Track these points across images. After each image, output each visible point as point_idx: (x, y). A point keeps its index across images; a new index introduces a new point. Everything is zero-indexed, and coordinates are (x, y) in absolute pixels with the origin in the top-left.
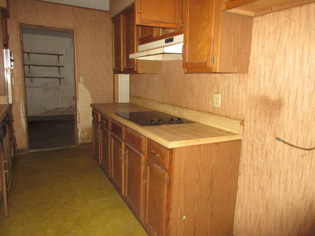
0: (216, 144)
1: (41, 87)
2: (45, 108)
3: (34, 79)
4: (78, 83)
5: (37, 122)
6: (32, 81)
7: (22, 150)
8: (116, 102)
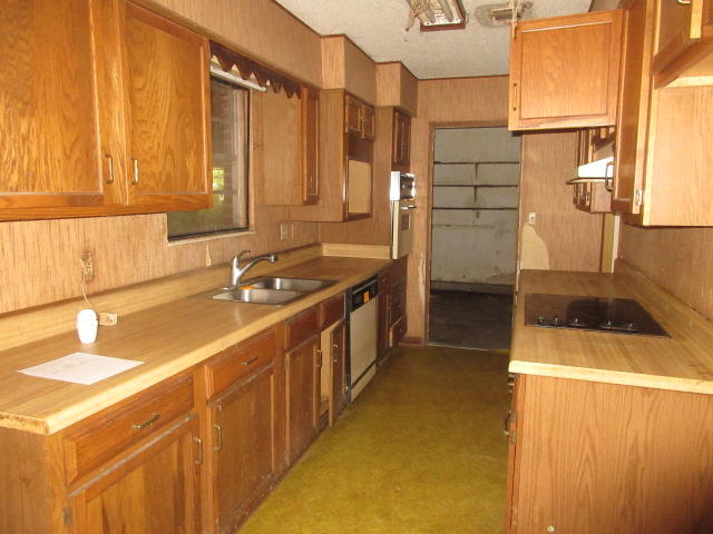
0: (645, 390)
1: (492, 227)
2: (496, 268)
3: (482, 212)
4: (523, 226)
5: (481, 294)
6: (478, 216)
7: (417, 340)
8: (604, 271)
